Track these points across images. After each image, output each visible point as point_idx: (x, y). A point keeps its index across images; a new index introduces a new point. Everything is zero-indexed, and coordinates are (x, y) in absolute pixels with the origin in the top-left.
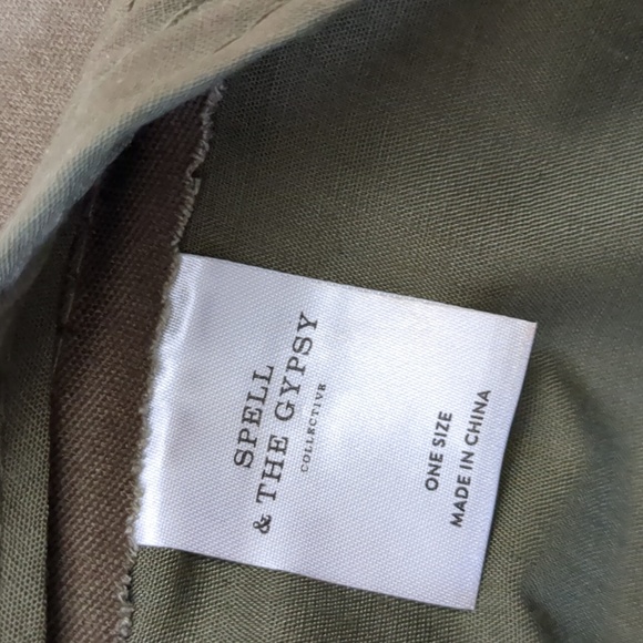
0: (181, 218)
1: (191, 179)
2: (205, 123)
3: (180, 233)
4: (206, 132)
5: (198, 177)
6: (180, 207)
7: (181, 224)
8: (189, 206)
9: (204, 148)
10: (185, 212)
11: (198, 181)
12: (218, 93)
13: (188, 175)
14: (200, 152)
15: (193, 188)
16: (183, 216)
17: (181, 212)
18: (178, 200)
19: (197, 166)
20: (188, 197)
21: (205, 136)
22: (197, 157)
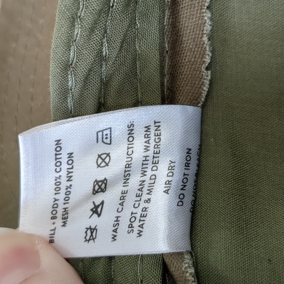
0: (203, 92)
1: (205, 71)
2: (206, 43)
3: (203, 100)
4: (207, 47)
5: (209, 70)
6: (202, 86)
7: (203, 95)
8: (206, 85)
9: (209, 55)
10: (205, 88)
11: (209, 72)
12: (209, 26)
13: (203, 70)
14: (207, 57)
15: (207, 76)
16: (204, 91)
17: (203, 89)
18: (200, 83)
19: (207, 65)
20: (205, 81)
21: (208, 49)
22: (206, 60)
